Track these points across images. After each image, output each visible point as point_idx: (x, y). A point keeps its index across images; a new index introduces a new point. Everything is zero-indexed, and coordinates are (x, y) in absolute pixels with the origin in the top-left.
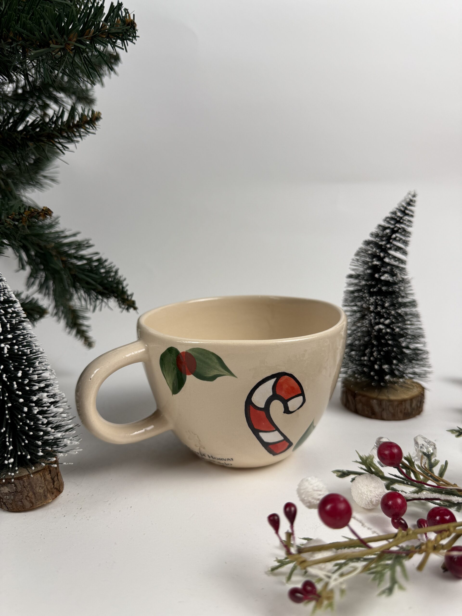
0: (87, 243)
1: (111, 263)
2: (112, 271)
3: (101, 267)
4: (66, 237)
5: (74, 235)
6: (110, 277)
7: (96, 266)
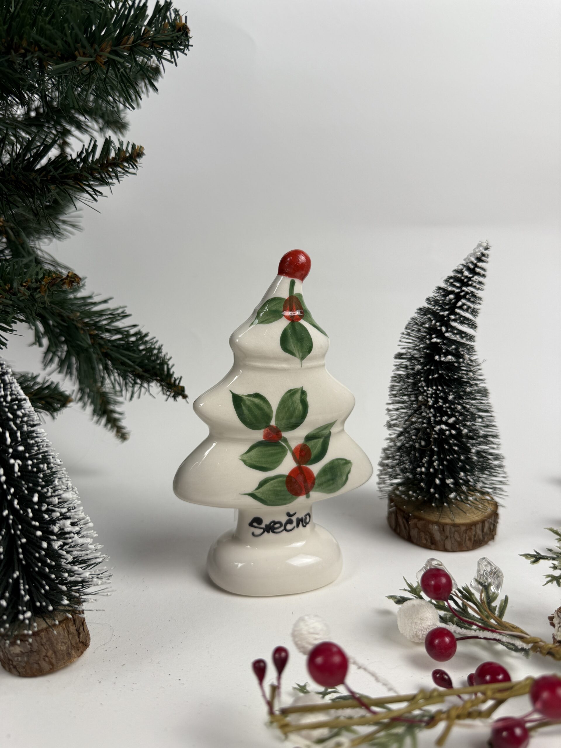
2: (154, 349)
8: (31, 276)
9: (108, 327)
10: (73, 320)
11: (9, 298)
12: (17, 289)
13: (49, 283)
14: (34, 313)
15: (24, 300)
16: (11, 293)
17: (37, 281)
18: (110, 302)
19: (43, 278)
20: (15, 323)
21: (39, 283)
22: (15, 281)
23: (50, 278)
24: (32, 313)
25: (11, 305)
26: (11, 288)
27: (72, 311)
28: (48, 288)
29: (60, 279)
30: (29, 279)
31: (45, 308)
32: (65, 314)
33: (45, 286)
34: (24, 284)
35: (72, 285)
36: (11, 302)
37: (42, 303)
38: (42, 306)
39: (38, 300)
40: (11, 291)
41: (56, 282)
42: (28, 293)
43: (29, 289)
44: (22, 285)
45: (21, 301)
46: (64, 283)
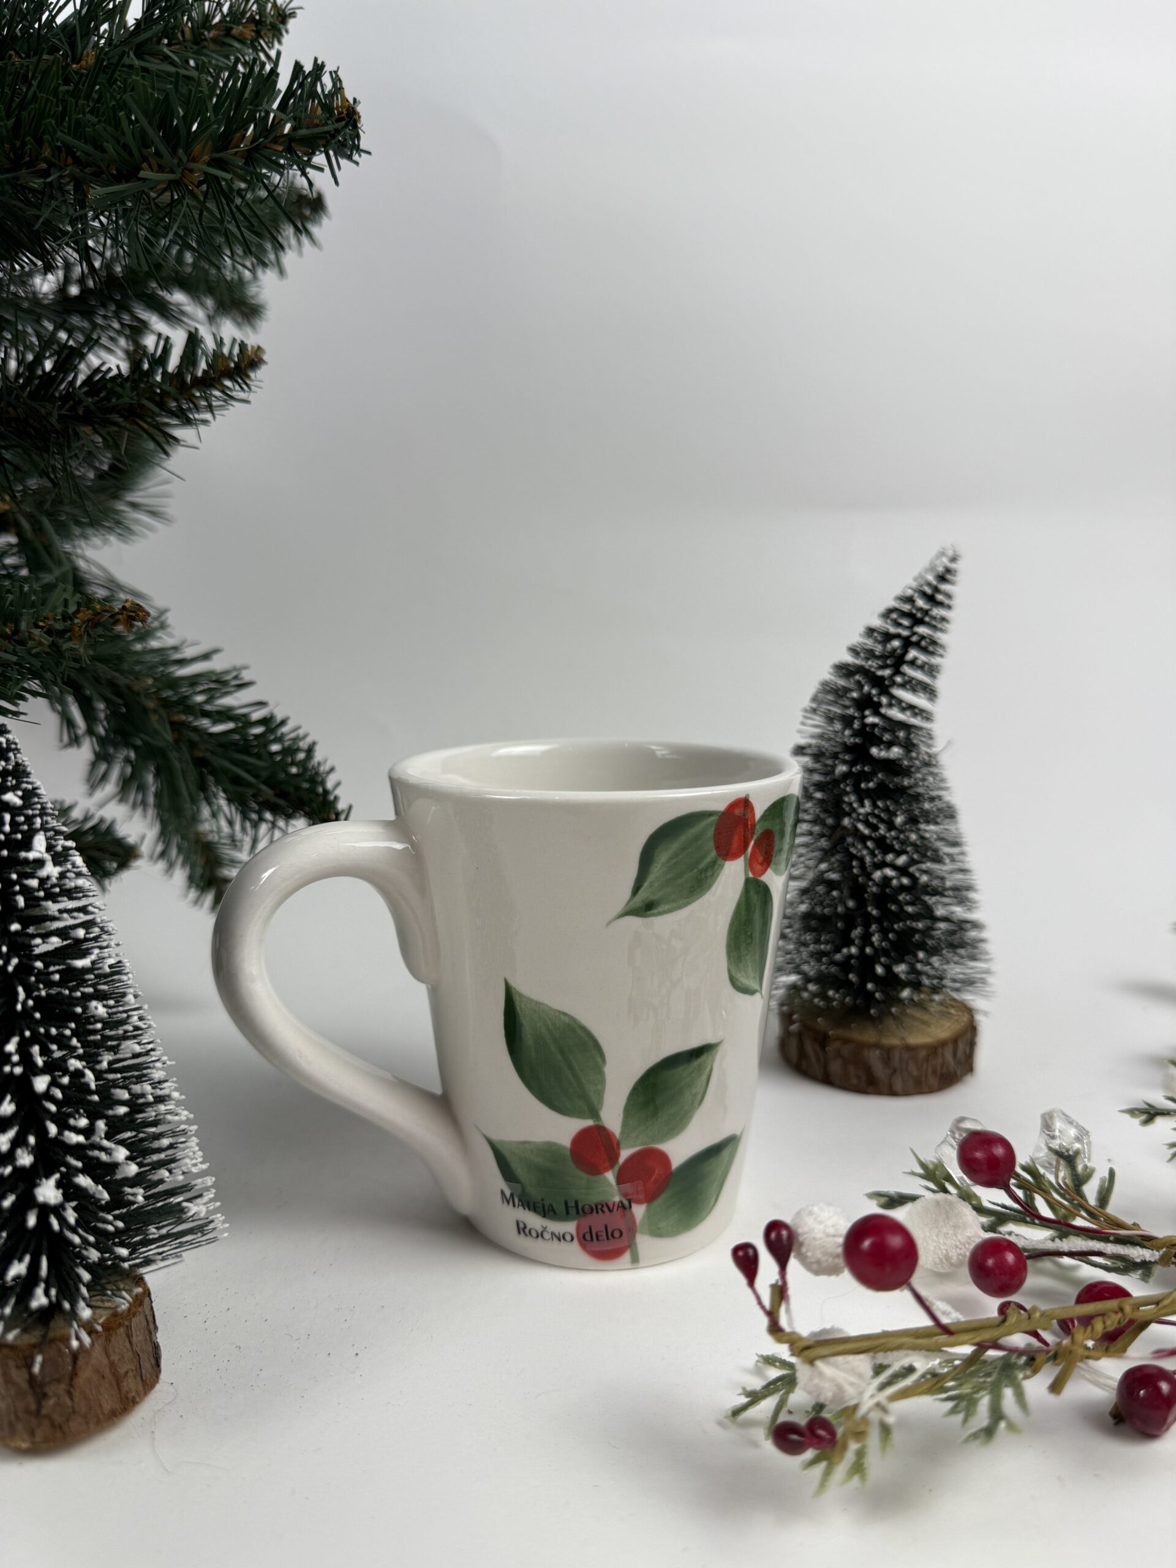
0: (236, 678)
1: (298, 728)
2: (298, 750)
3: (272, 737)
4: (182, 662)
5: (206, 657)
6: (293, 763)
7: (256, 736)
8: (54, 608)
9: (208, 708)
10: (138, 694)
11: (11, 651)
12: (27, 634)
13: (89, 620)
14: (59, 680)
15: (38, 653)
16: (15, 641)
17: (66, 617)
18: (215, 657)
19: (78, 611)
20: (24, 699)
21: (69, 622)
22: (24, 617)
23: (90, 611)
24: (56, 679)
25: (16, 664)
26: (16, 632)
27: (137, 676)
28: (86, 631)
29: (109, 615)
30: (50, 615)
31: (82, 670)
32: (122, 681)
33: (80, 627)
34: (41, 624)
35: (132, 626)
36: (14, 659)
37: (76, 660)
38: (77, 666)
39: (67, 654)
40: (16, 637)
41: (102, 620)
42: (46, 640)
43: (49, 632)
44: (37, 626)
45: (34, 656)
46: (116, 622)
